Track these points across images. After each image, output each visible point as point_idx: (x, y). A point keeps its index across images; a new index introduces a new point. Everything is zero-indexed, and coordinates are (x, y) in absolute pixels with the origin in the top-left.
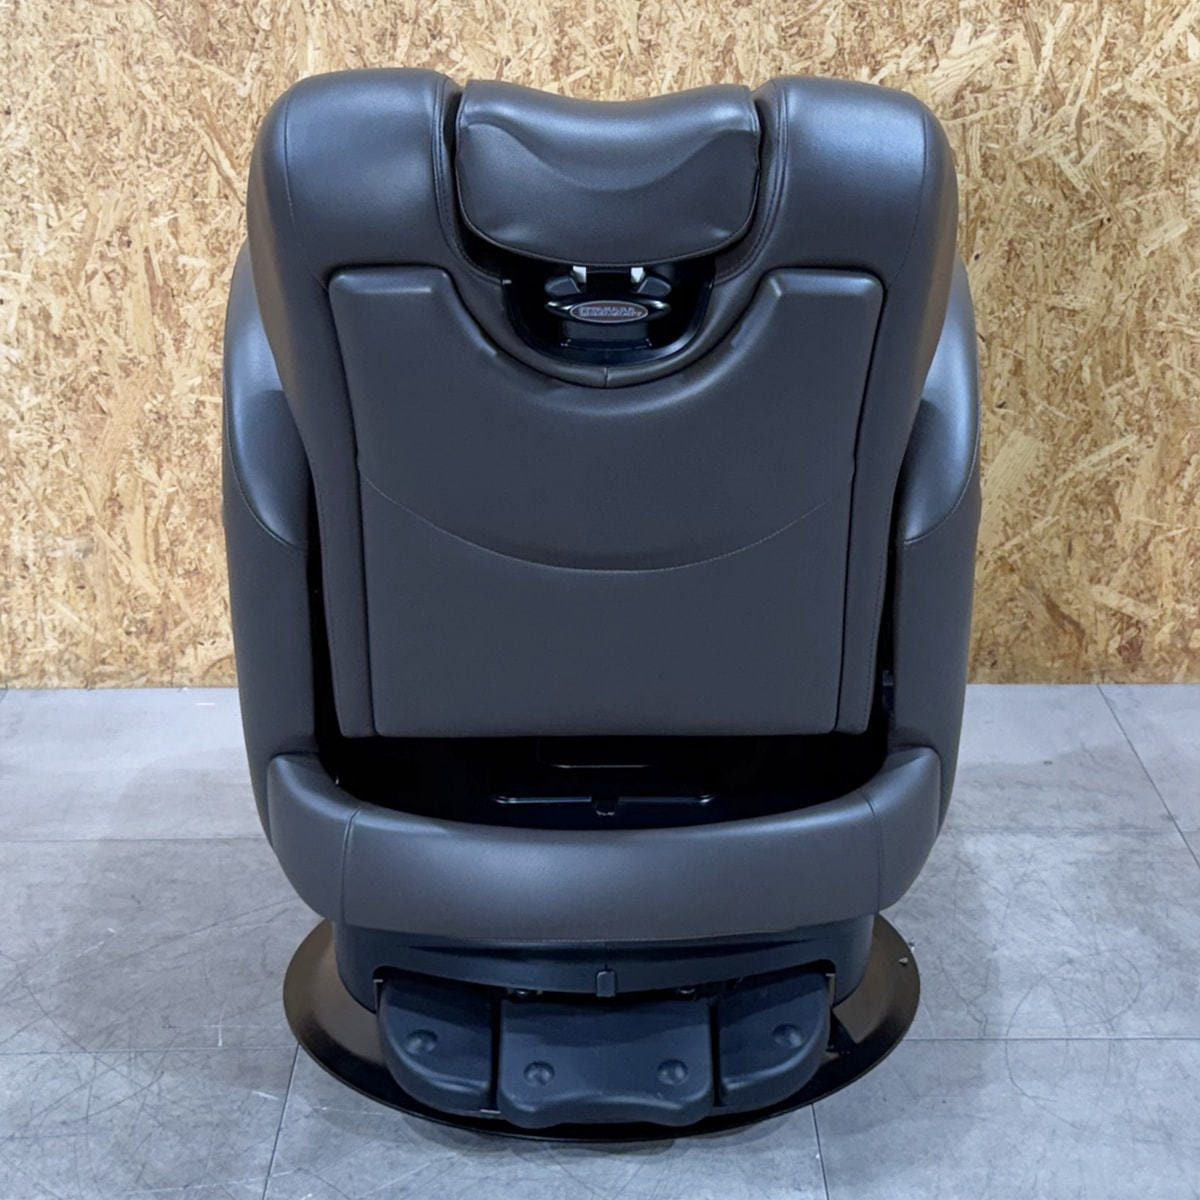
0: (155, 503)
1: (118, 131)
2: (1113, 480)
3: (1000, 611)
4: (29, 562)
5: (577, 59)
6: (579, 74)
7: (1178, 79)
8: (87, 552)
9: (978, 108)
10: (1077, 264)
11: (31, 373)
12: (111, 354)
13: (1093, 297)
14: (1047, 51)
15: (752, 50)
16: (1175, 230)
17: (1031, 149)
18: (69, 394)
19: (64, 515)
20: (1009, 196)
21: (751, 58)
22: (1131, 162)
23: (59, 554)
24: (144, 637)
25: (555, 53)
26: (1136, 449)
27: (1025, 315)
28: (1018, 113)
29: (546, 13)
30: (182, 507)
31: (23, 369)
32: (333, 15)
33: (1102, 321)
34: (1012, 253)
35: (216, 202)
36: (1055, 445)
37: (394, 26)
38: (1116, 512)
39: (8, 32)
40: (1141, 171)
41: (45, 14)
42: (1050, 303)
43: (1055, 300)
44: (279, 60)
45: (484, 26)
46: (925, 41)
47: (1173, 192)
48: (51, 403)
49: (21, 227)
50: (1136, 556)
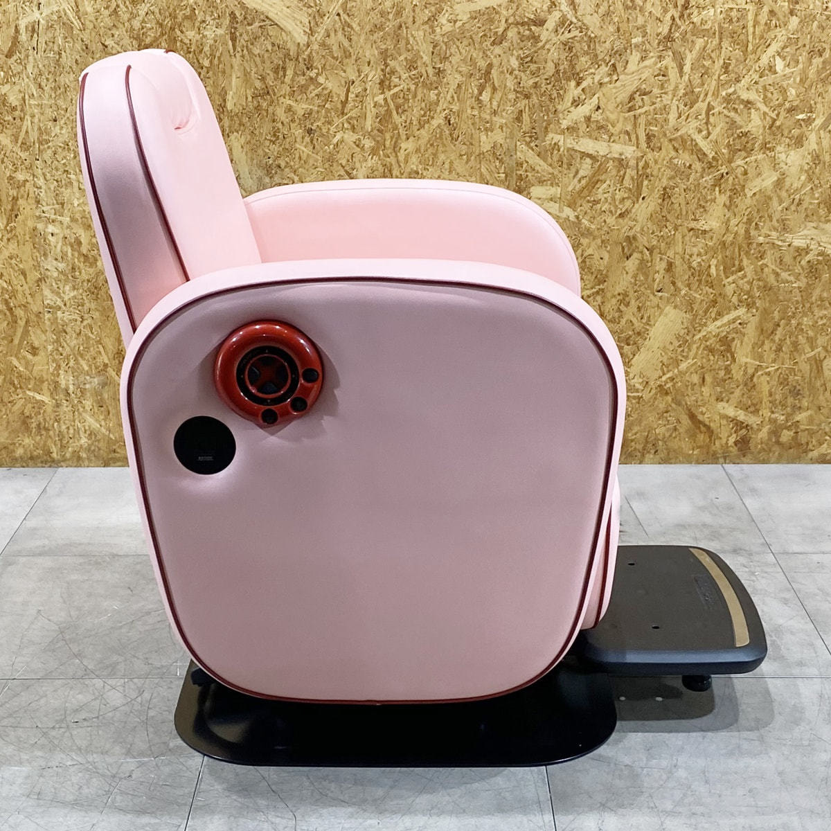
2: (730, 337)
3: (660, 418)
4: (70, 392)
5: (395, 80)
6: (396, 90)
7: (770, 85)
8: (106, 384)
9: (644, 106)
10: (707, 202)
11: (70, 278)
13: (717, 222)
14: (687, 68)
15: (502, 72)
16: (768, 180)
17: (677, 130)
18: (92, 290)
19: (90, 363)
20: (664, 160)
21: (502, 76)
22: (741, 137)
23: (87, 386)
25: (382, 77)
26: (745, 317)
27: (674, 234)
28: (670, 107)
29: (376, 52)
31: (64, 275)
32: (247, 57)
33: (723, 236)
34: (666, 195)
36: (694, 315)
37: (284, 62)
38: (733, 357)
39: (55, 71)
40: (747, 142)
41: (76, 60)
42: (689, 226)
43: (693, 225)
45: (338, 62)
46: (610, 64)
47: (767, 155)
48: (81, 295)
49: (63, 189)
50: (746, 385)
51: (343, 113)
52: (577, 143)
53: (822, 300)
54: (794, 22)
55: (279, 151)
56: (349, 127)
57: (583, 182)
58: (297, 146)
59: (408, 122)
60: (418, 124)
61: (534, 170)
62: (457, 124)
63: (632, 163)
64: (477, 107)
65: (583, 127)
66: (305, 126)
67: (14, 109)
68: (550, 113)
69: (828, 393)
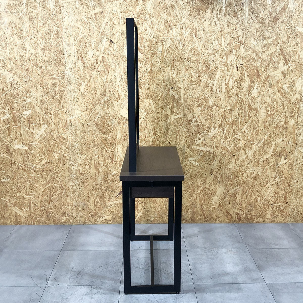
0: (94, 197)
1: (91, 144)
2: (236, 193)
3: (219, 212)
4: (76, 206)
6: (157, 135)
7: (244, 135)
8: (84, 204)
9: (215, 140)
10: (230, 162)
11: (77, 179)
12: (89, 176)
13: (232, 166)
14: (225, 132)
15: (182, 132)
16: (244, 157)
17: (223, 145)
18: (82, 181)
19: (81, 199)
20: (220, 152)
23: (80, 205)
24: (92, 217)
25: (154, 132)
26: (239, 188)
27: (222, 169)
28: (221, 140)
29: (152, 127)
30: (98, 198)
32: (122, 128)
33: (234, 170)
34: (220, 160)
35: (104, 154)
36: (227, 188)
38: (236, 198)
39: (75, 131)
40: (239, 148)
43: (227, 167)
44: (114, 134)
46: (207, 130)
47: (244, 151)
48: (80, 183)
49: (76, 158)
50: (240, 204)
52: (199, 148)
53: (257, 184)
54: (250, 121)
57: (201, 157)
59: (160, 143)
60: (162, 143)
61: (189, 154)
62: (171, 143)
63: (212, 152)
64: (176, 139)
65: (201, 144)
67: (65, 139)
68: (193, 141)
69: (259, 206)
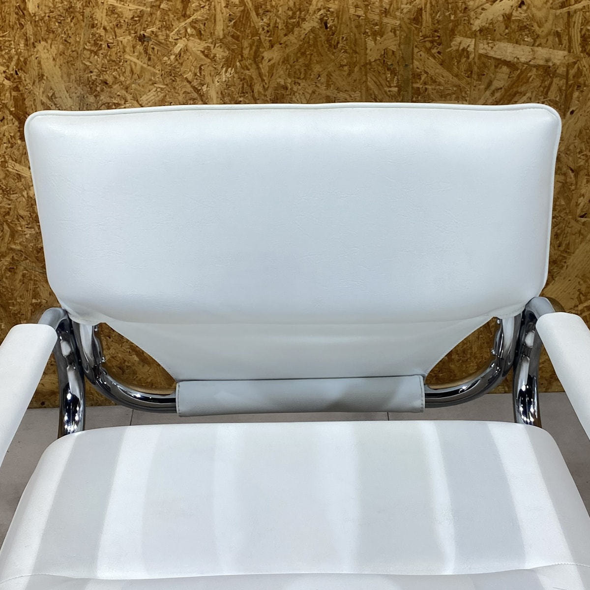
51: (185, 16)
52: (492, 48)
55: (103, 65)
56: (194, 32)
58: (127, 57)
59: (272, 25)
60: (285, 28)
61: (436, 82)
62: (336, 27)
64: (362, 6)
65: (501, 28)
66: (136, 33)
68: (458, 11)
